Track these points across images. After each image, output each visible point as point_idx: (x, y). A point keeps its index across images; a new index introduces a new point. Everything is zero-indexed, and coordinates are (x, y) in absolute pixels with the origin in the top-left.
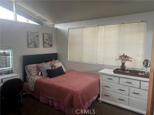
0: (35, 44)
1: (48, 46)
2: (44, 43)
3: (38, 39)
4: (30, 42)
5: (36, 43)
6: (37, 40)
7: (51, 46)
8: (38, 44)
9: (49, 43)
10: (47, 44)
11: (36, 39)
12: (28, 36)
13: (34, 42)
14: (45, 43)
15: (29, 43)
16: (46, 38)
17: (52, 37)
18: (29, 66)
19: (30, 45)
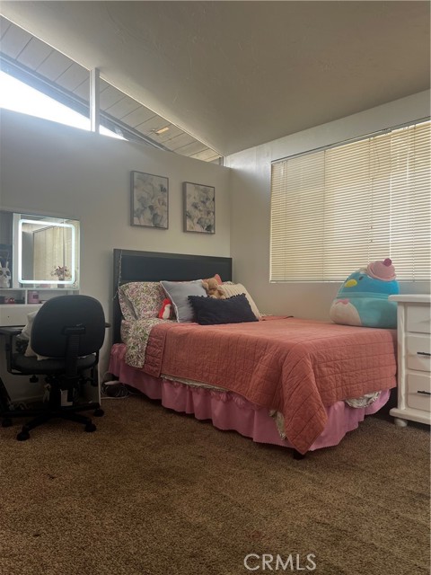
0: (155, 216)
1: (198, 228)
2: (186, 215)
3: (166, 200)
4: (137, 205)
5: (159, 212)
6: (161, 202)
7: (209, 229)
8: (165, 216)
9: (203, 220)
10: (196, 220)
11: (159, 200)
12: (132, 186)
13: (151, 208)
14: (190, 217)
15: (135, 209)
16: (193, 200)
17: (214, 199)
18: (133, 285)
19: (139, 217)
